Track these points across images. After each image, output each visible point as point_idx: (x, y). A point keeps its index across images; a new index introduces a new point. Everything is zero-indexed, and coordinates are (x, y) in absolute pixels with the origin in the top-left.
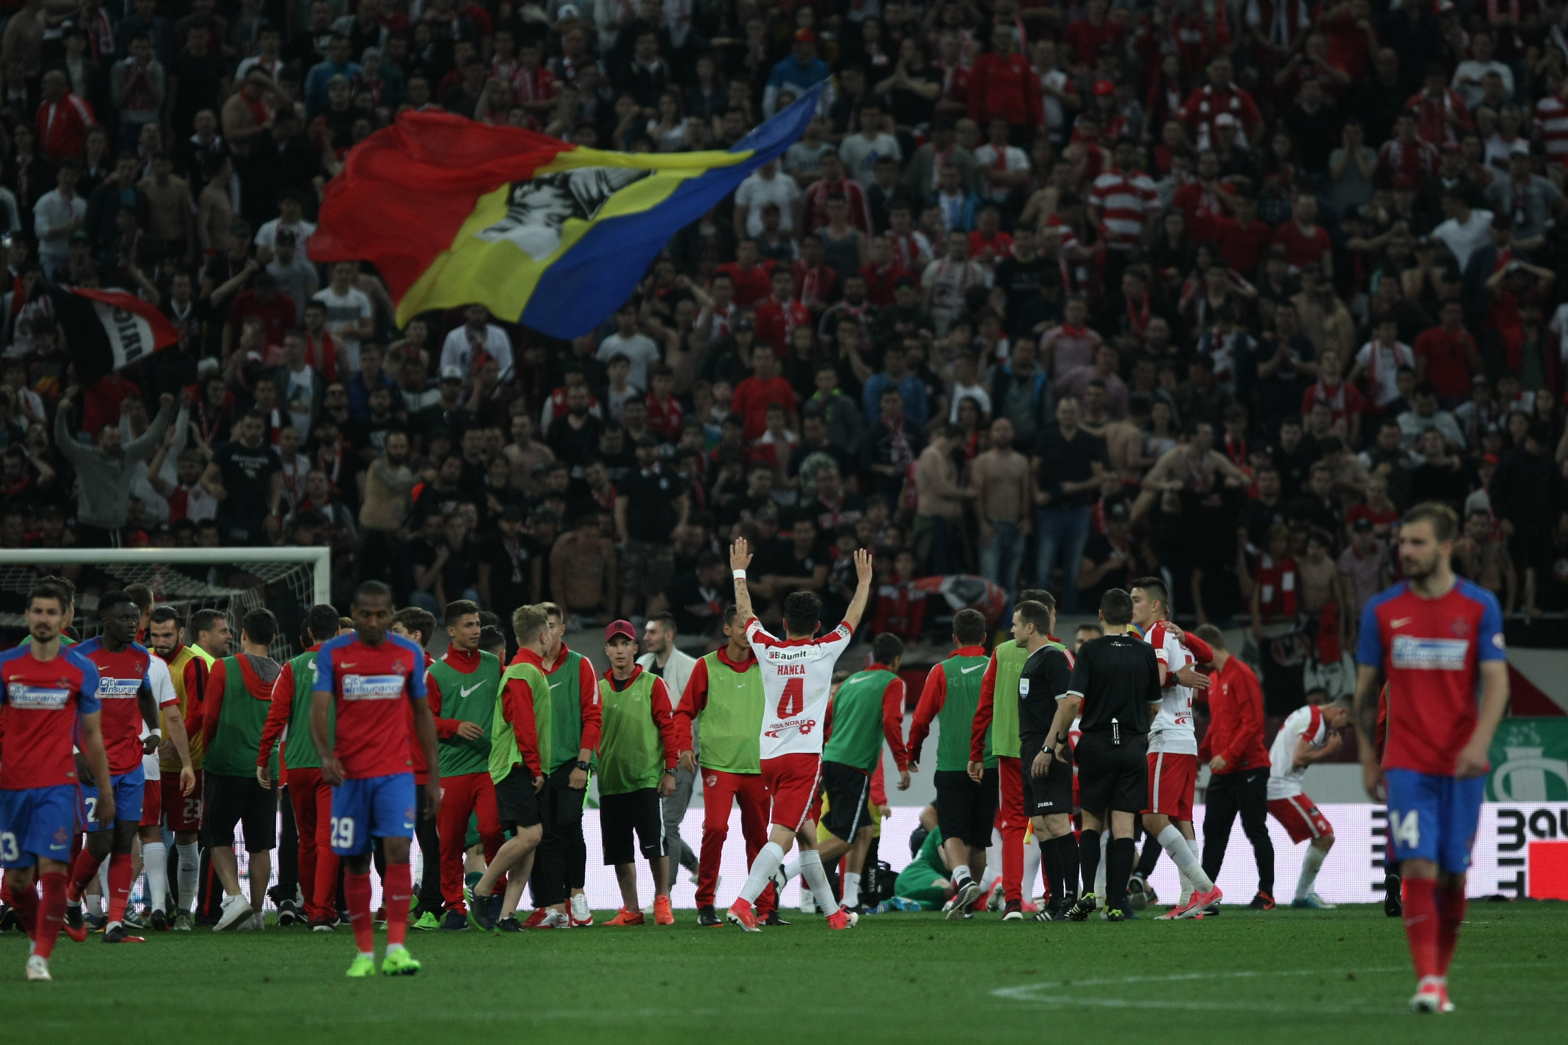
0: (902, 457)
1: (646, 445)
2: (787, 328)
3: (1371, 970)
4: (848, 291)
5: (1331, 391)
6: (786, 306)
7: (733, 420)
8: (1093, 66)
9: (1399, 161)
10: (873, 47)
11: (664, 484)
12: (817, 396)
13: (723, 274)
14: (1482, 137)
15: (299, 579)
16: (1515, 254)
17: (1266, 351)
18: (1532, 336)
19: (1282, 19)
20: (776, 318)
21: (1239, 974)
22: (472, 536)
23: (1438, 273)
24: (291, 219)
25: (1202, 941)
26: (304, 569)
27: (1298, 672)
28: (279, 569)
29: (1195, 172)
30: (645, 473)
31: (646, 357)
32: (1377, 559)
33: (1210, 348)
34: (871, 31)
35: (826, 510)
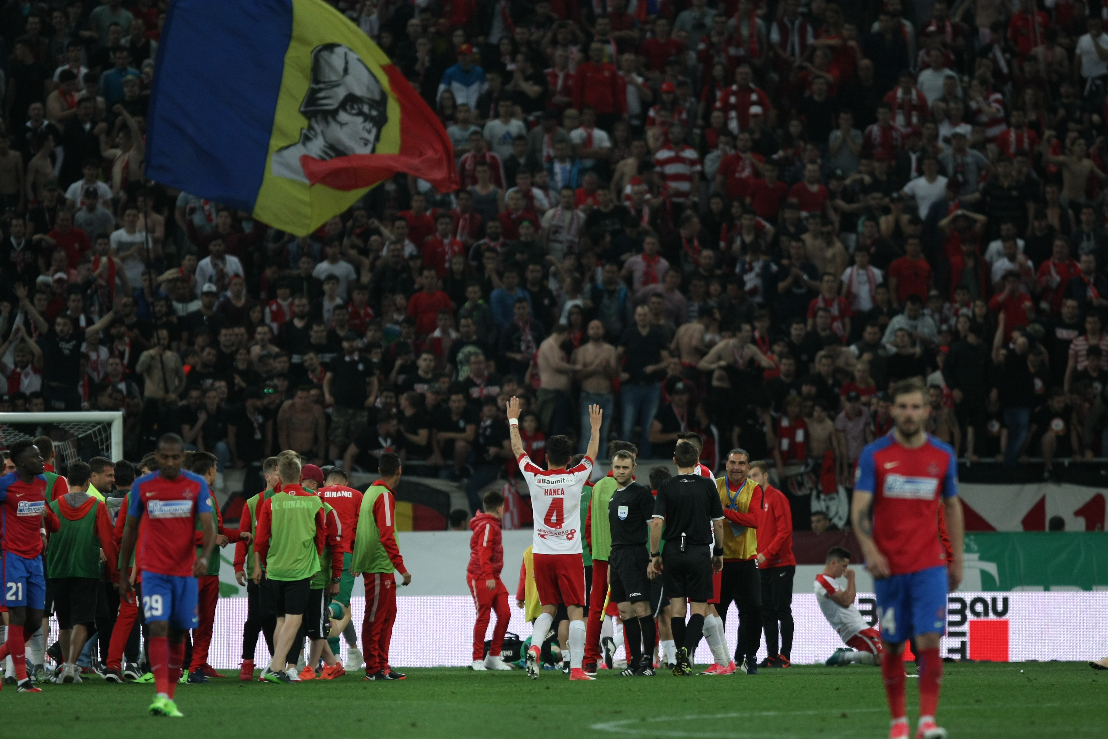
0: (528, 347)
1: (348, 339)
2: (447, 257)
3: (858, 710)
4: (489, 231)
5: (828, 303)
6: (446, 241)
7: (408, 321)
8: (663, 72)
9: (878, 140)
10: (507, 58)
11: (361, 367)
12: (467, 305)
13: (401, 218)
14: (937, 122)
15: (100, 434)
16: (961, 205)
17: (784, 272)
18: (970, 263)
19: (795, 39)
20: (439, 250)
21: (765, 714)
22: (223, 405)
23: (905, 218)
24: (92, 180)
25: (739, 690)
26: (104, 428)
27: (807, 499)
28: (87, 427)
29: (735, 147)
30: (347, 359)
31: (347, 277)
32: (862, 420)
33: (745, 271)
34: (505, 46)
35: (475, 385)
